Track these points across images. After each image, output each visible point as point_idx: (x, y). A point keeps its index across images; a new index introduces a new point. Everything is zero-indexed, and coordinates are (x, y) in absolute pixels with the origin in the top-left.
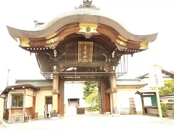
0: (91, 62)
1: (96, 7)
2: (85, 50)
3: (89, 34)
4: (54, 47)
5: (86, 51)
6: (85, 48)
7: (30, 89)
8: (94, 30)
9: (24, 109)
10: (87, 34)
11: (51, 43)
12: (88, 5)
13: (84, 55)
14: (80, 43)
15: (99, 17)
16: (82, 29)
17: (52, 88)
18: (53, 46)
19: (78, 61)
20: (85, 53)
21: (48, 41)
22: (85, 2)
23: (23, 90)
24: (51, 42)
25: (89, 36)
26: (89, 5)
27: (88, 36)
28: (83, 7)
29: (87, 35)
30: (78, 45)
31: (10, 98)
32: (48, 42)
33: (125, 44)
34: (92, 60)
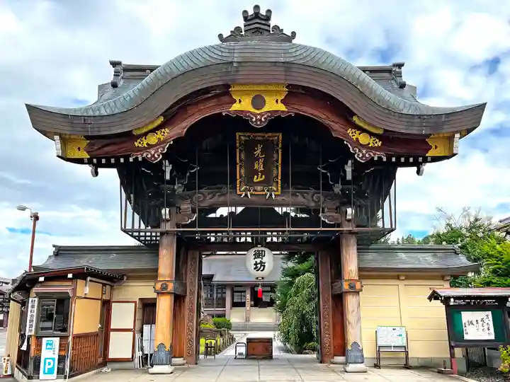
0: (279, 193)
1: (284, 32)
2: (258, 159)
3: (262, 115)
4: (156, 156)
5: (261, 161)
6: (259, 151)
7: (89, 278)
8: (277, 101)
9: (70, 339)
10: (255, 115)
11: (150, 146)
12: (257, 28)
13: (256, 172)
14: (242, 137)
15: (287, 66)
16: (240, 101)
17: (155, 274)
18: (154, 155)
19: (238, 191)
20: (259, 166)
21: (139, 141)
22: (249, 18)
23: (70, 283)
24: (148, 144)
25: (260, 120)
26: (260, 28)
27: (259, 123)
28: (243, 33)
29: (254, 120)
30: (236, 143)
31: (33, 307)
32: (140, 143)
33: (377, 140)
34: (282, 188)
